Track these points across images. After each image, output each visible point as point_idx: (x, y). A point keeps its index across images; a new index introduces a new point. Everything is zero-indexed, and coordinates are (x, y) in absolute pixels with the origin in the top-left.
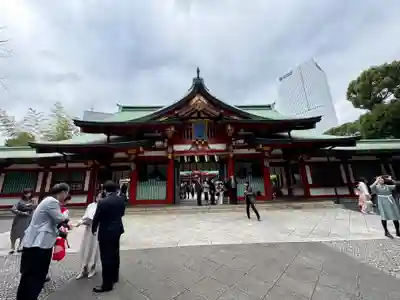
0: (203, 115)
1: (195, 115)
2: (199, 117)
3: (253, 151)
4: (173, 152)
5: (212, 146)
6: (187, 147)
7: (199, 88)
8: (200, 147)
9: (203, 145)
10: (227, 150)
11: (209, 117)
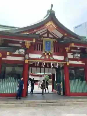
0: (50, 36)
1: (46, 35)
2: (48, 37)
3: (80, 63)
4: (29, 58)
5: (56, 57)
6: (39, 56)
7: (52, 17)
8: (47, 57)
9: (49, 56)
10: (64, 61)
11: (54, 38)
